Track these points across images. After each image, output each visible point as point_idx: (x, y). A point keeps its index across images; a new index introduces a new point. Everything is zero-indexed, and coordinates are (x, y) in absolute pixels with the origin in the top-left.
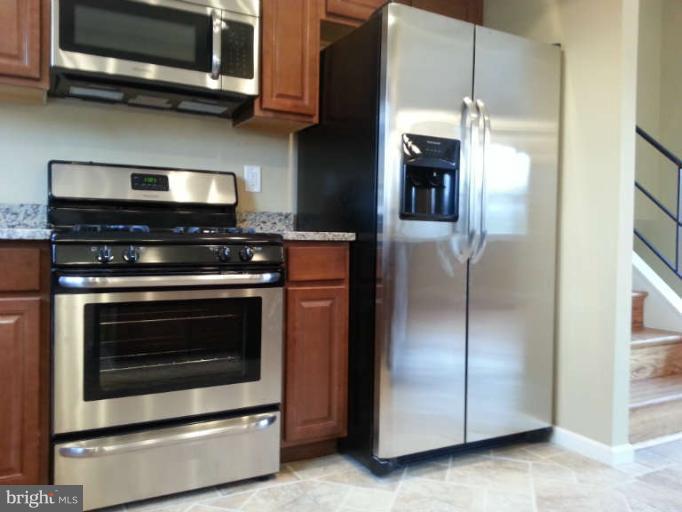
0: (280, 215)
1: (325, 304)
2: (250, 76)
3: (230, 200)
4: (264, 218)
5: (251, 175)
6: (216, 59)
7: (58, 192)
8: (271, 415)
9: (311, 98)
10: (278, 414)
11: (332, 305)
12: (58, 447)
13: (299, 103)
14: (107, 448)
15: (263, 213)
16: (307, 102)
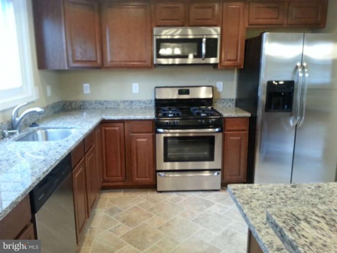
0: (230, 99)
1: (239, 138)
2: (216, 56)
3: (211, 96)
4: (223, 101)
5: (220, 85)
6: (204, 51)
7: (158, 97)
8: (218, 172)
9: (241, 59)
10: (220, 172)
11: (241, 139)
12: (158, 173)
13: (235, 62)
14: (170, 176)
15: (223, 99)
16: (238, 61)
